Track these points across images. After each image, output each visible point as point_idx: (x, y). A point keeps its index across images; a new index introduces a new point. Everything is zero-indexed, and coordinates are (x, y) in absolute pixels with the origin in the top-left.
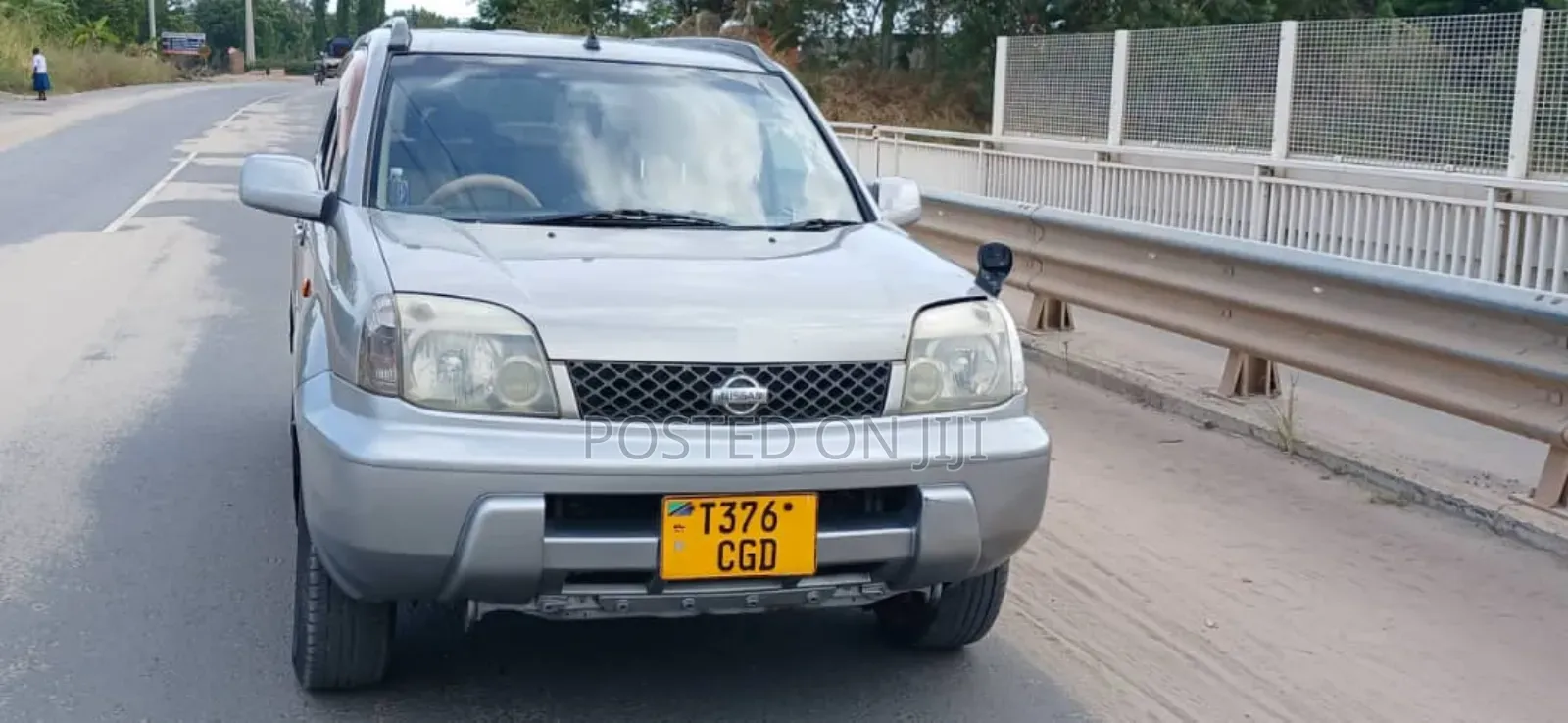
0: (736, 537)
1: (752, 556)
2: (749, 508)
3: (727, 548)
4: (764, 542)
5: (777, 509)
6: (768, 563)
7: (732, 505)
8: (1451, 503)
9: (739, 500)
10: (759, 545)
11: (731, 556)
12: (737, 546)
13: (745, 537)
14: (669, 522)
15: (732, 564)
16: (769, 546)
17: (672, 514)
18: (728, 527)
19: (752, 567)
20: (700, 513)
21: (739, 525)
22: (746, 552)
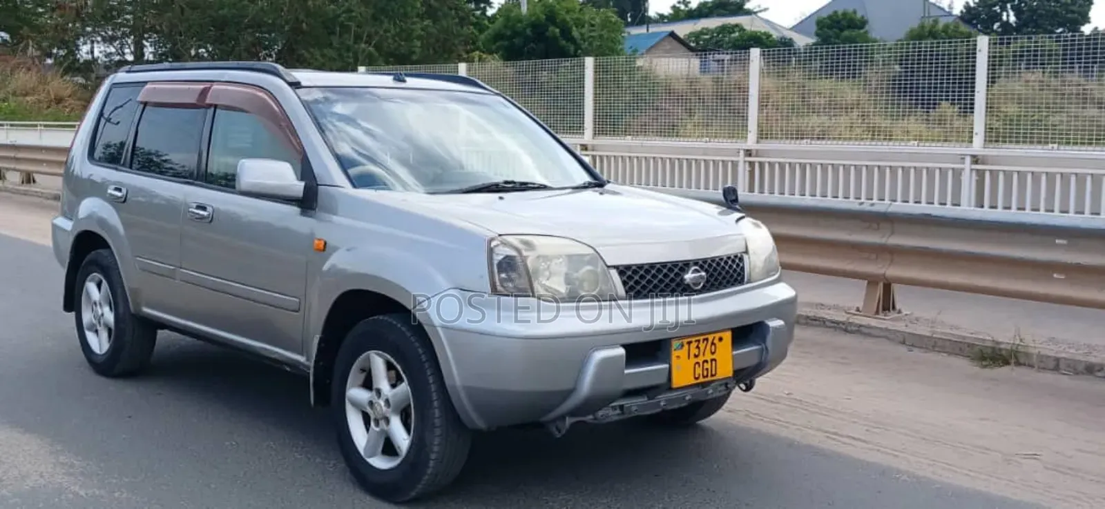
0: (700, 359)
1: (707, 369)
2: (705, 342)
3: (697, 366)
4: (712, 360)
5: (716, 341)
6: (714, 373)
7: (699, 341)
8: (815, 320)
9: (701, 338)
10: (710, 363)
11: (699, 371)
12: (701, 364)
13: (705, 359)
14: (675, 354)
15: (699, 375)
16: (714, 362)
17: (675, 350)
18: (697, 354)
19: (707, 376)
20: (686, 347)
21: (701, 353)
22: (705, 367)
